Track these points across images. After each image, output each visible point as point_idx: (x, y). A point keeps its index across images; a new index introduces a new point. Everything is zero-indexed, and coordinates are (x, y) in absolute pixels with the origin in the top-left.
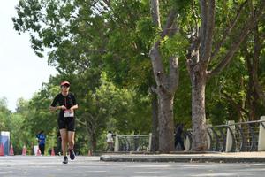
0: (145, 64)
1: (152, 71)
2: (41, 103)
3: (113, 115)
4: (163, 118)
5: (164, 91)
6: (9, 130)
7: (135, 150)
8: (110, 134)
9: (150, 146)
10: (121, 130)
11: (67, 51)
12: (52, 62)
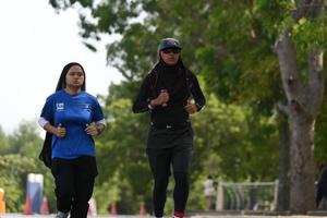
0: (268, 65)
1: (279, 76)
3: (216, 149)
4: (297, 156)
5: (298, 109)
6: (42, 172)
7: (251, 208)
8: (211, 182)
9: (275, 202)
10: (228, 175)
11: (139, 42)
12: (112, 60)
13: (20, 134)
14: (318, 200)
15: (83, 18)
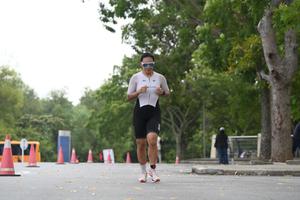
2: (112, 93)
4: (276, 114)
6: (70, 128)
11: (147, 24)
12: (127, 38)
13: (51, 98)
14: (294, 150)
15: (102, 6)
